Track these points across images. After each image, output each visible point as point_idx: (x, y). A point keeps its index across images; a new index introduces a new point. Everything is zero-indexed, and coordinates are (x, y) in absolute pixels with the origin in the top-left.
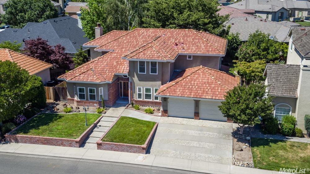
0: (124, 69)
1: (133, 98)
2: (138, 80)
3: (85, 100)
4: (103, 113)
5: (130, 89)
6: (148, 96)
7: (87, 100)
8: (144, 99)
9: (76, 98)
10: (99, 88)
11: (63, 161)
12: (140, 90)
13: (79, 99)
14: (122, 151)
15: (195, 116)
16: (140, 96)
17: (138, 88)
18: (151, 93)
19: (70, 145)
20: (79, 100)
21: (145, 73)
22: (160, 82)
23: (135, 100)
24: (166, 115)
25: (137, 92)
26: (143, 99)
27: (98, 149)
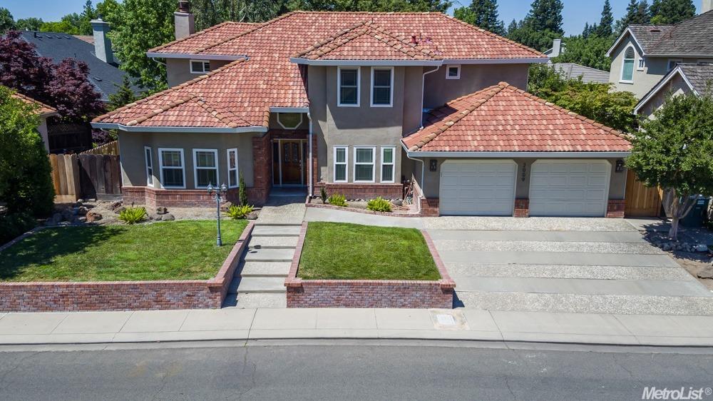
0: (295, 98)
1: (319, 180)
2: (335, 126)
3: (185, 187)
4: (248, 216)
5: (311, 154)
6: (364, 172)
7: (190, 186)
8: (352, 181)
9: (153, 184)
10: (229, 151)
11: (187, 352)
12: (341, 155)
13: (165, 185)
14: (372, 306)
15: (517, 206)
16: (340, 172)
17: (335, 149)
18: (374, 163)
19: (190, 303)
20: (163, 188)
21: (358, 105)
22: (399, 129)
23: (327, 183)
24: (436, 212)
25: (333, 160)
26: (350, 180)
27: (289, 306)
